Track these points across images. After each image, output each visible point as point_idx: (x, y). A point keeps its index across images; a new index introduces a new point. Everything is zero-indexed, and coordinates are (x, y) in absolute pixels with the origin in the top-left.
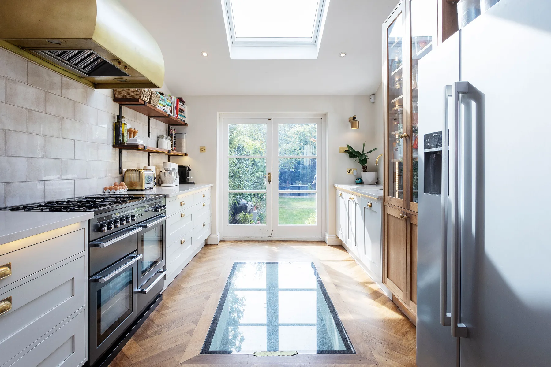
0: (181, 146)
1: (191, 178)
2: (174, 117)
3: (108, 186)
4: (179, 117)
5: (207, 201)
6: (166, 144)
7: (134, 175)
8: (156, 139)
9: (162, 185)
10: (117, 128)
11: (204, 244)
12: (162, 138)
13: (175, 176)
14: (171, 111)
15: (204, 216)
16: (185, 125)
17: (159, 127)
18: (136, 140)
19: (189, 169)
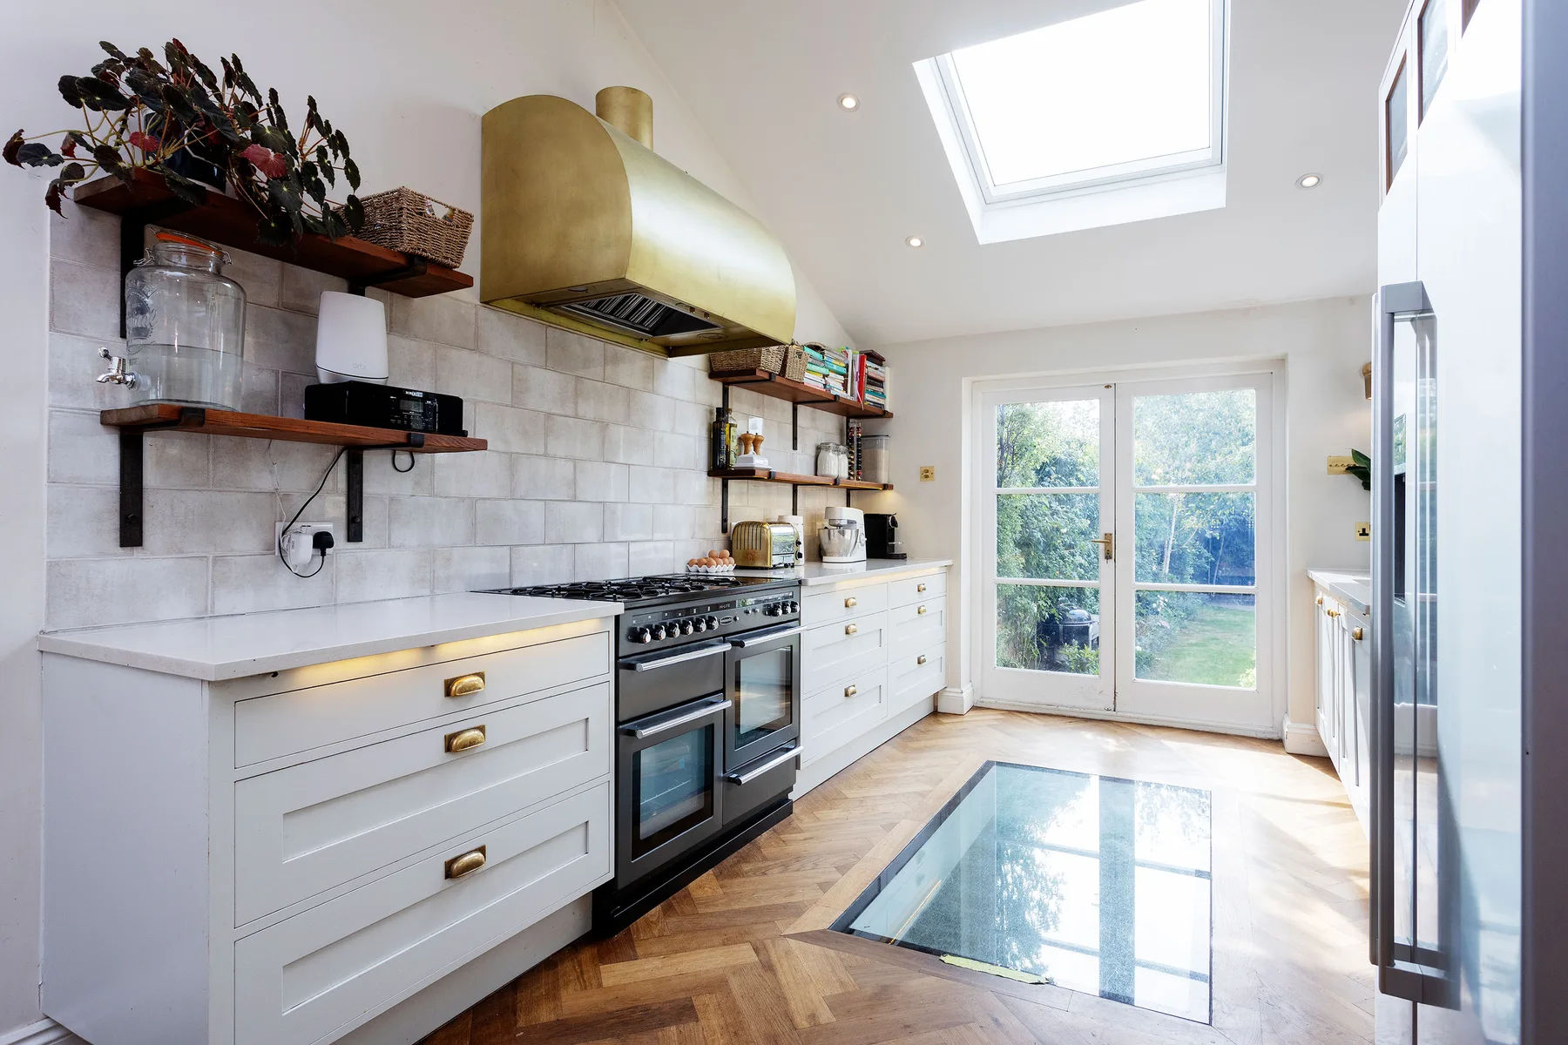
0: (874, 466)
1: (900, 544)
2: (855, 399)
3: (696, 558)
4: (868, 397)
5: (934, 602)
6: (837, 465)
7: (752, 533)
8: (812, 452)
9: (825, 559)
10: (716, 433)
11: (926, 710)
12: (828, 449)
13: (855, 541)
14: (845, 385)
15: (928, 637)
16: (885, 415)
17: (820, 426)
18: (751, 460)
19: (895, 523)
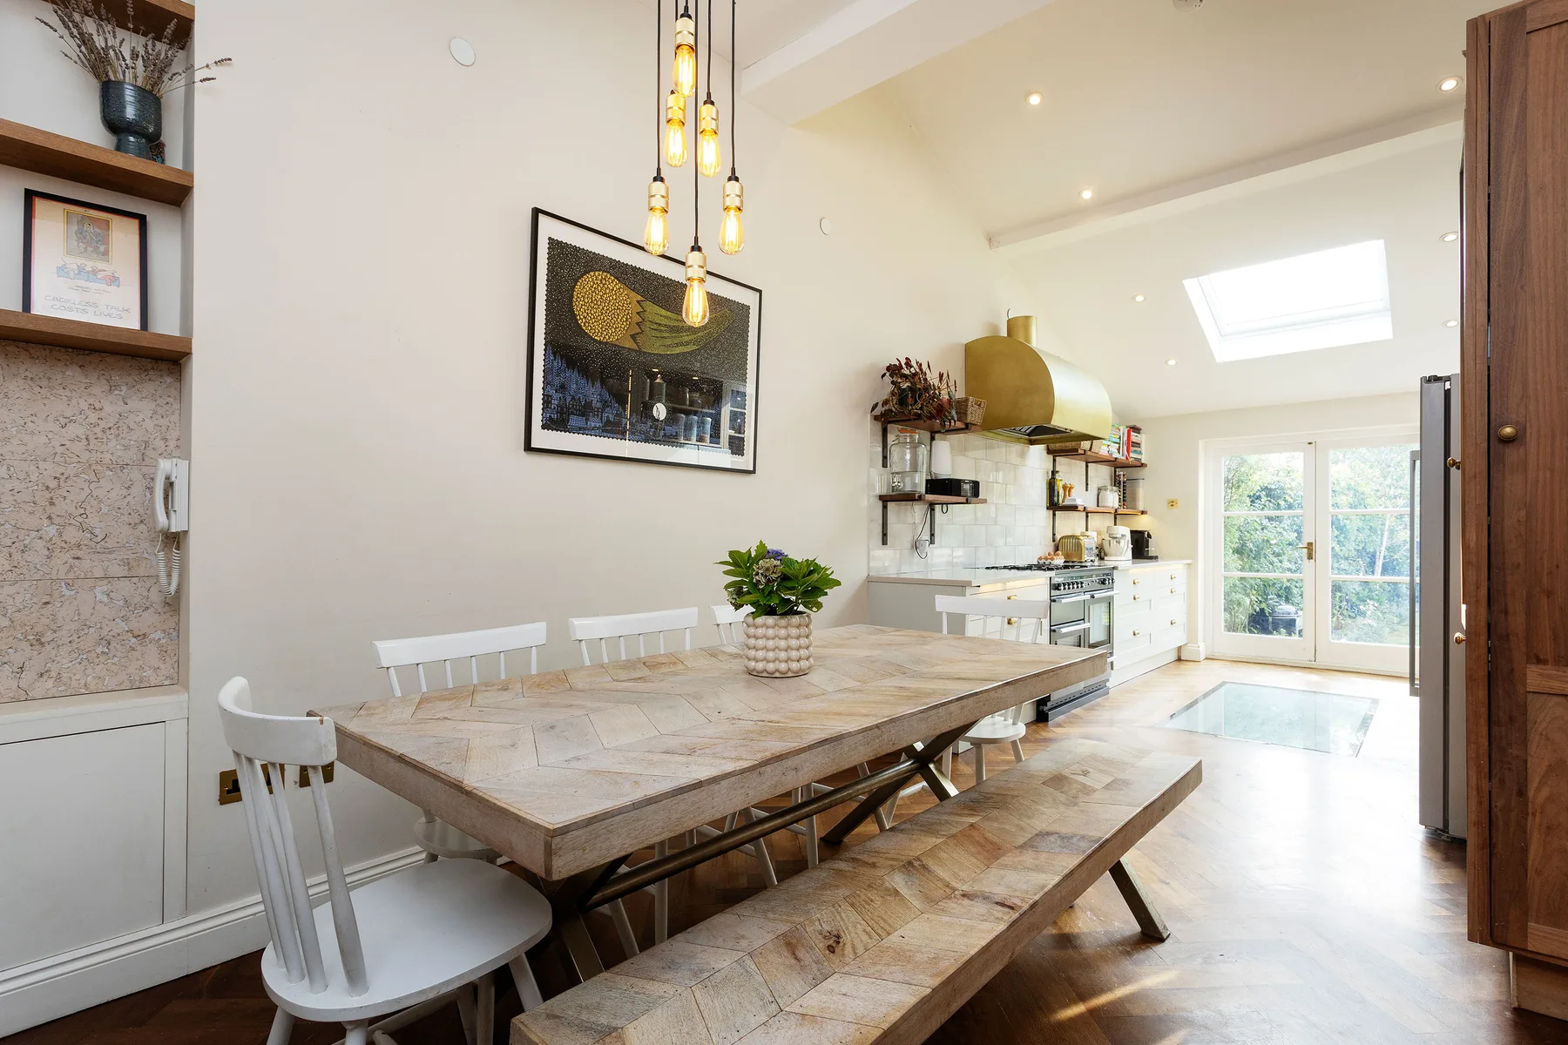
0: (1134, 499)
1: (1152, 550)
2: (1124, 458)
3: (1042, 555)
4: (1132, 455)
5: (1180, 585)
6: (1112, 499)
7: (1070, 543)
8: (1096, 492)
9: (1106, 558)
10: (1051, 485)
11: (1173, 657)
12: (1106, 490)
13: (1126, 546)
14: (1119, 450)
15: (1176, 608)
16: (1143, 465)
17: (1101, 474)
18: (1075, 500)
19: (1149, 536)
